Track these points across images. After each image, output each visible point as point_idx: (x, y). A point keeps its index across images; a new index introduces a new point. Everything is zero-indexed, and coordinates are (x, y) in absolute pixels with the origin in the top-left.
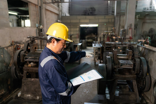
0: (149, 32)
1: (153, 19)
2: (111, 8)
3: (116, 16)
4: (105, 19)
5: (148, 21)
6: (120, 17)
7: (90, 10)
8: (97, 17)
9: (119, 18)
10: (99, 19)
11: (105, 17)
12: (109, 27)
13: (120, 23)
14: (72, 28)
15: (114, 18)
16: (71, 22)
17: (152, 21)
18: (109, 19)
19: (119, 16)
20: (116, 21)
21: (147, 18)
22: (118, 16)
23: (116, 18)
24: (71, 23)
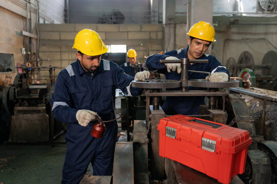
0: (241, 61)
1: (245, 34)
2: (157, 14)
3: (166, 25)
4: (141, 31)
5: (236, 37)
6: (175, 28)
7: (113, 17)
8: (122, 27)
9: (172, 30)
10: (128, 32)
11: (141, 27)
12: (152, 50)
13: (175, 41)
14: (66, 52)
15: (163, 31)
16: (62, 38)
17: (244, 36)
18: (150, 32)
19: (172, 26)
20: (167, 36)
21: (234, 30)
22: (170, 24)
23: (167, 30)
24: (60, 40)
